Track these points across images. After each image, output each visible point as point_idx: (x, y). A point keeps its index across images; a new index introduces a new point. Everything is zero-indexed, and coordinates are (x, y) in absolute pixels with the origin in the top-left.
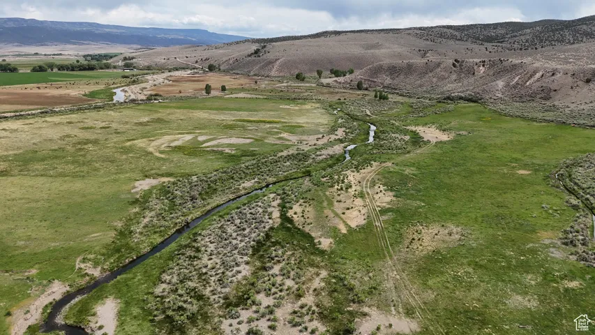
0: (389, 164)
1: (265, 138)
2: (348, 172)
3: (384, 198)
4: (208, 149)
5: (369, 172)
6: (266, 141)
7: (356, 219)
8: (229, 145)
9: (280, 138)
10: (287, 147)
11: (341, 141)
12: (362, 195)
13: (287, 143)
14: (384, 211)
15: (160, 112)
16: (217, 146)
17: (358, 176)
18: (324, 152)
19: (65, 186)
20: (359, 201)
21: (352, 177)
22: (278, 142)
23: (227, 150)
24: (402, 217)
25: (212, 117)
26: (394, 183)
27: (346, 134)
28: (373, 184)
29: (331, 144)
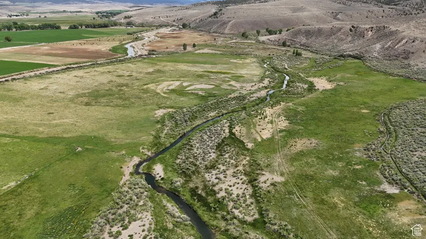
0: (291, 104)
1: (221, 84)
2: (267, 109)
3: (283, 124)
4: (190, 92)
5: (278, 109)
6: (222, 87)
7: (266, 135)
8: (201, 89)
9: (230, 85)
10: (234, 91)
11: (266, 88)
12: (272, 122)
13: (234, 88)
14: (281, 131)
15: (158, 65)
16: (194, 90)
17: (272, 111)
18: (255, 95)
19: (121, 113)
20: (270, 125)
21: (268, 111)
22: (229, 88)
23: (200, 93)
24: (290, 134)
25: (190, 69)
26: (291, 115)
27: (270, 83)
28: (279, 116)
29: (259, 90)
